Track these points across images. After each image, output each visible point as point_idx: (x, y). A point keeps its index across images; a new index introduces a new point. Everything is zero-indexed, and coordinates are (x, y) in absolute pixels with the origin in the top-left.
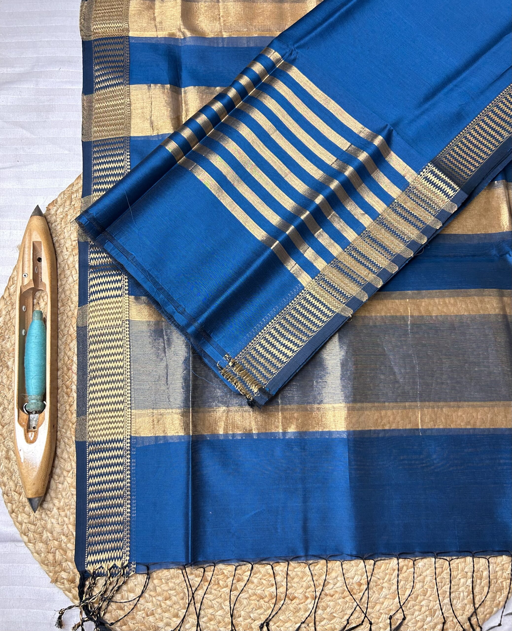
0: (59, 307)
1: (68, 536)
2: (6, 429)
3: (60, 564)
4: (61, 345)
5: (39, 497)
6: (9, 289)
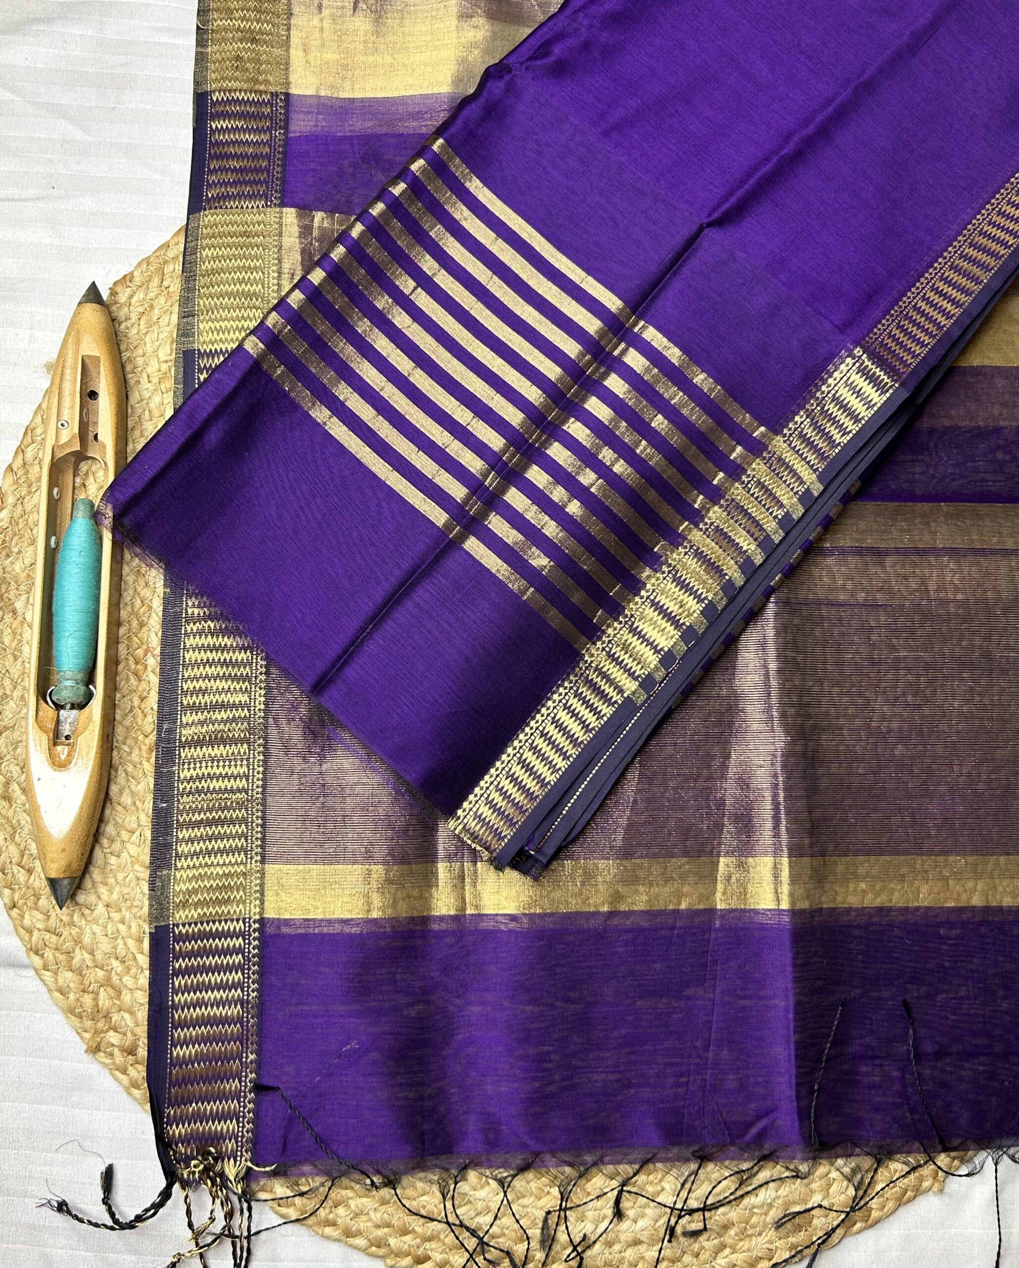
1: (124, 962)
3: (107, 1016)
5: (70, 878)
6: (23, 452)
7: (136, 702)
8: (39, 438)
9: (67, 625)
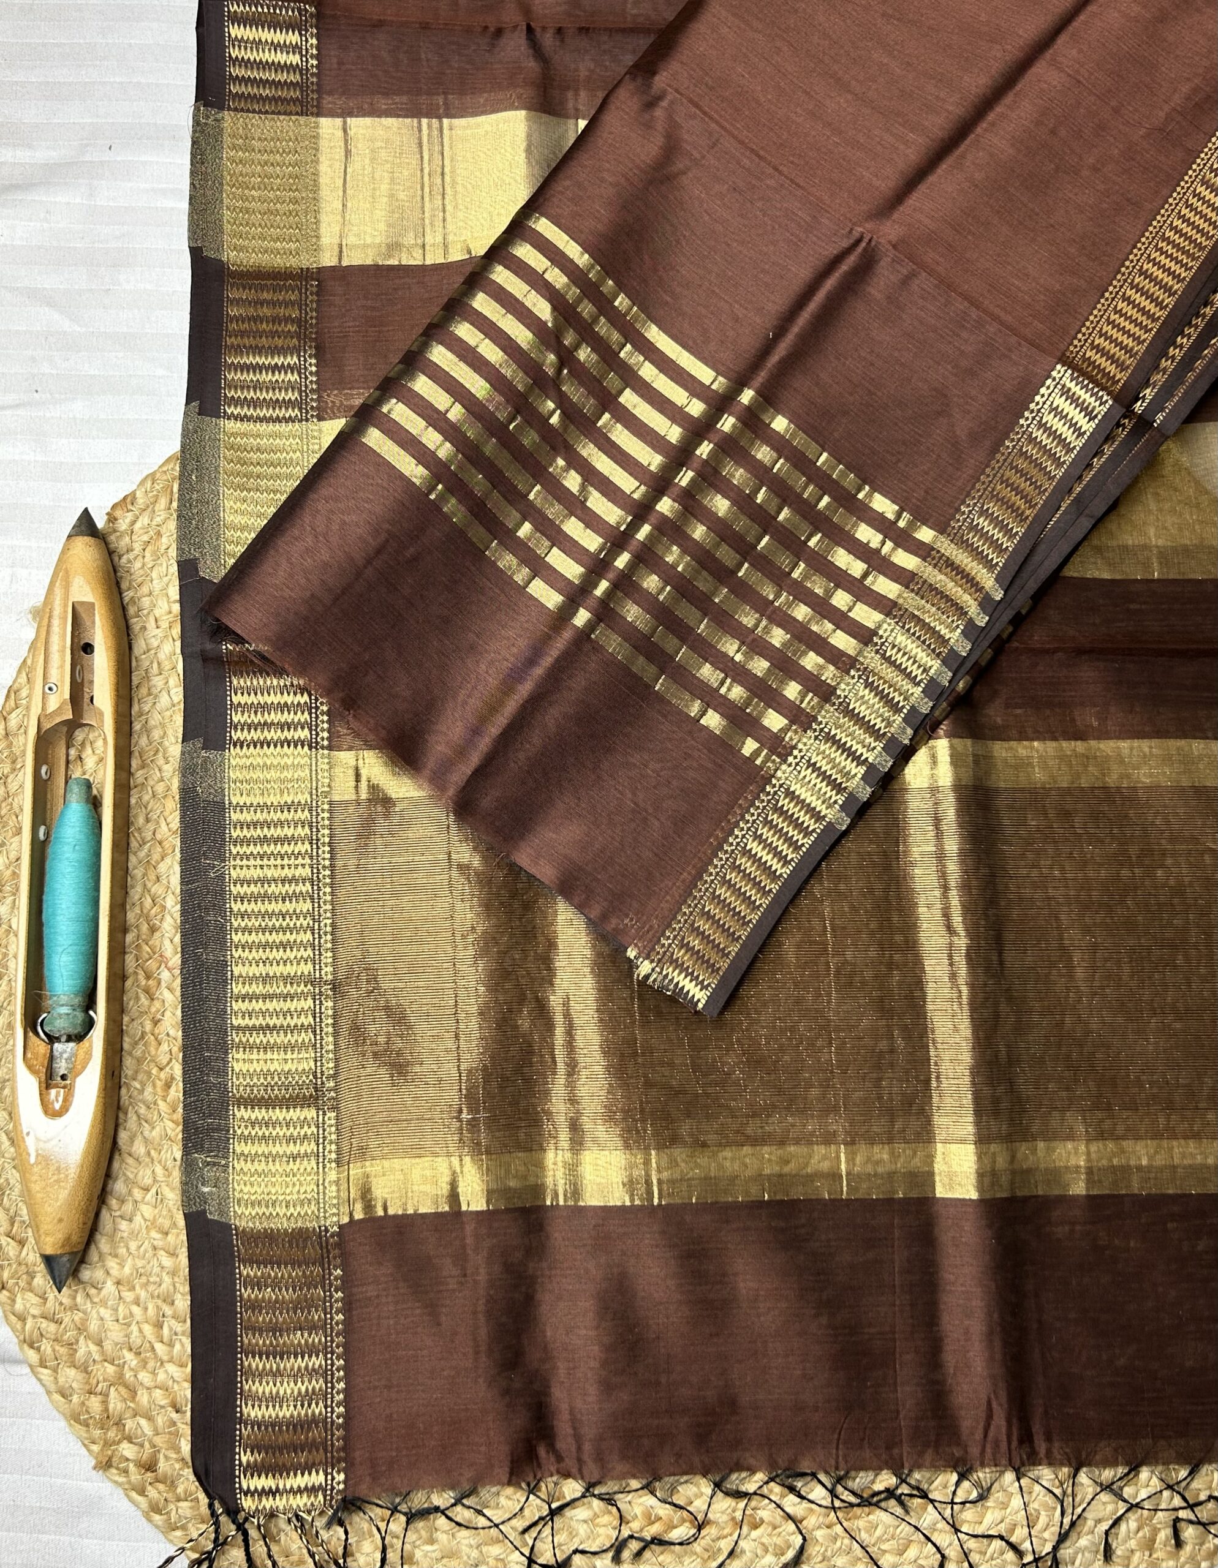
0: (132, 770)
1: (140, 1353)
3: (119, 1423)
4: (135, 868)
5: (70, 1253)
7: (148, 1026)
9: (60, 939)
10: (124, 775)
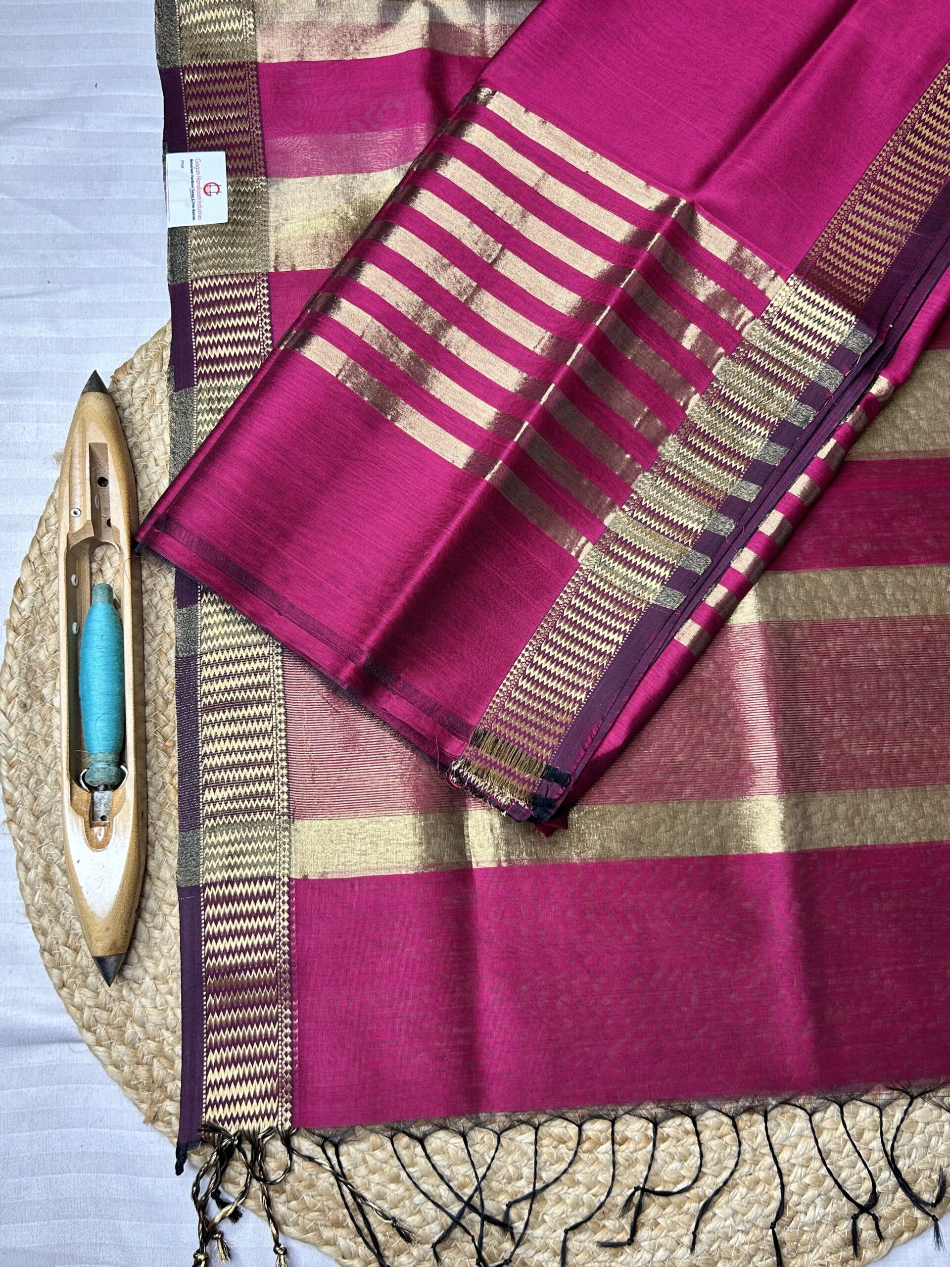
1: (175, 1032)
2: (44, 822)
3: (162, 1086)
4: (150, 655)
5: (117, 955)
6: (39, 542)
8: (53, 528)
9: (94, 709)
10: (137, 583)
